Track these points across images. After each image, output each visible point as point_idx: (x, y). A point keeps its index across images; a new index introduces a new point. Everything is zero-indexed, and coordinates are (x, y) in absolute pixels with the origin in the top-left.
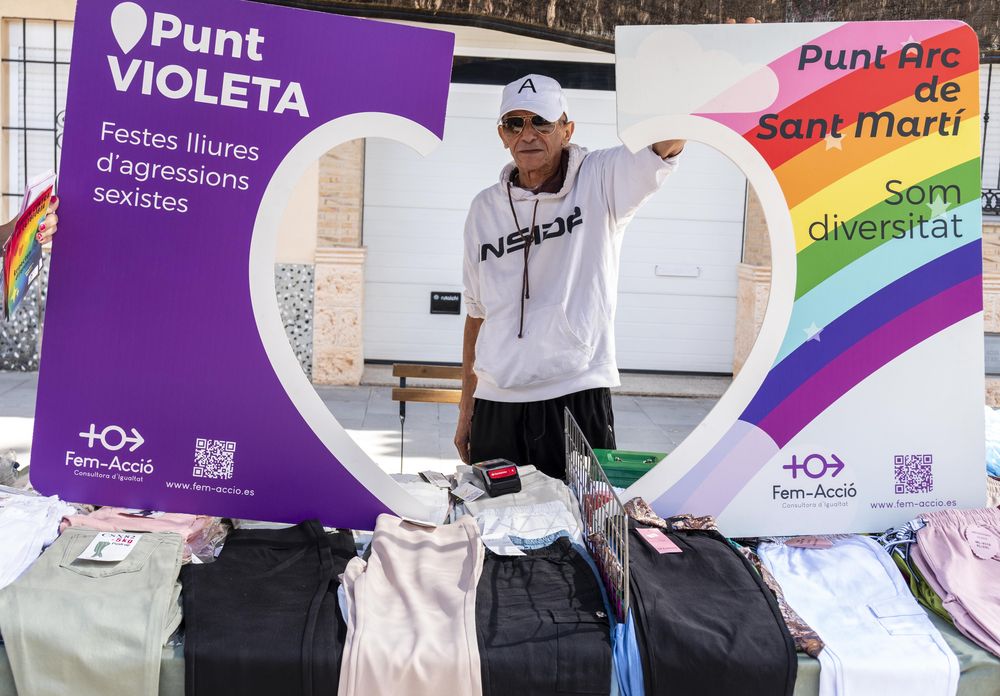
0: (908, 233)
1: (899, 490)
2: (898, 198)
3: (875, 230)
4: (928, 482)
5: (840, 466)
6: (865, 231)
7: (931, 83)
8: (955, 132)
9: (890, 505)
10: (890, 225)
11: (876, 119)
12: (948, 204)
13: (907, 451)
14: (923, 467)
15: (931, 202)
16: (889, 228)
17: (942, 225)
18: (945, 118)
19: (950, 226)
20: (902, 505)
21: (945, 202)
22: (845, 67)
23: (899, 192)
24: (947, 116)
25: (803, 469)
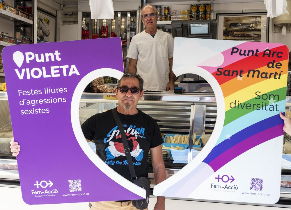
0: (261, 108)
2: (259, 97)
3: (251, 106)
5: (233, 179)
6: (248, 107)
7: (272, 62)
8: (279, 78)
10: (256, 105)
11: (254, 72)
12: (275, 100)
15: (269, 100)
16: (255, 106)
17: (272, 107)
18: (276, 73)
19: (275, 107)
21: (274, 100)
22: (245, 55)
23: (259, 95)
24: (277, 73)
25: (221, 179)
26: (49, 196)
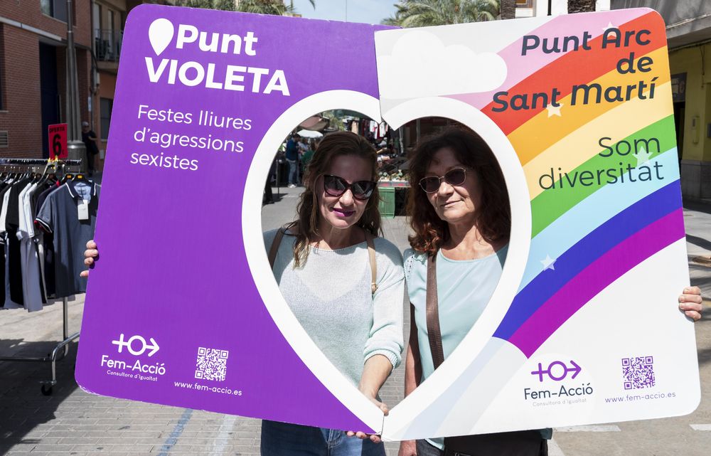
0: (619, 178)
1: (628, 386)
2: (609, 151)
3: (592, 177)
4: (651, 378)
5: (578, 369)
6: (584, 179)
7: (629, 59)
8: (652, 96)
9: (621, 399)
10: (605, 173)
11: (587, 89)
12: (650, 153)
13: (632, 354)
14: (645, 367)
15: (636, 153)
16: (603, 176)
17: (647, 170)
18: (642, 85)
19: (653, 171)
20: (631, 398)
21: (648, 152)
23: (609, 146)
24: (644, 84)
25: (547, 374)
26: (141, 378)
